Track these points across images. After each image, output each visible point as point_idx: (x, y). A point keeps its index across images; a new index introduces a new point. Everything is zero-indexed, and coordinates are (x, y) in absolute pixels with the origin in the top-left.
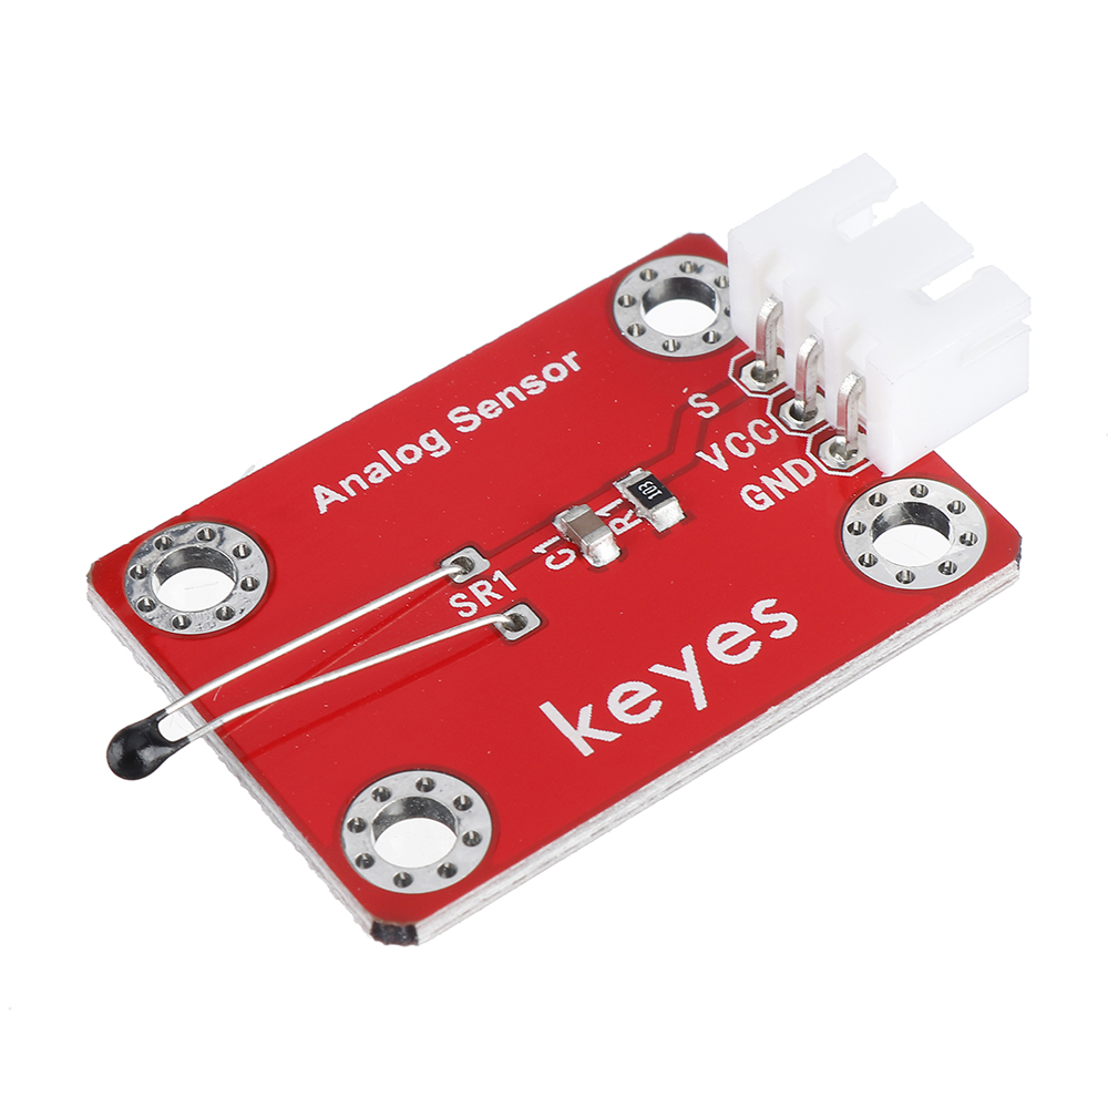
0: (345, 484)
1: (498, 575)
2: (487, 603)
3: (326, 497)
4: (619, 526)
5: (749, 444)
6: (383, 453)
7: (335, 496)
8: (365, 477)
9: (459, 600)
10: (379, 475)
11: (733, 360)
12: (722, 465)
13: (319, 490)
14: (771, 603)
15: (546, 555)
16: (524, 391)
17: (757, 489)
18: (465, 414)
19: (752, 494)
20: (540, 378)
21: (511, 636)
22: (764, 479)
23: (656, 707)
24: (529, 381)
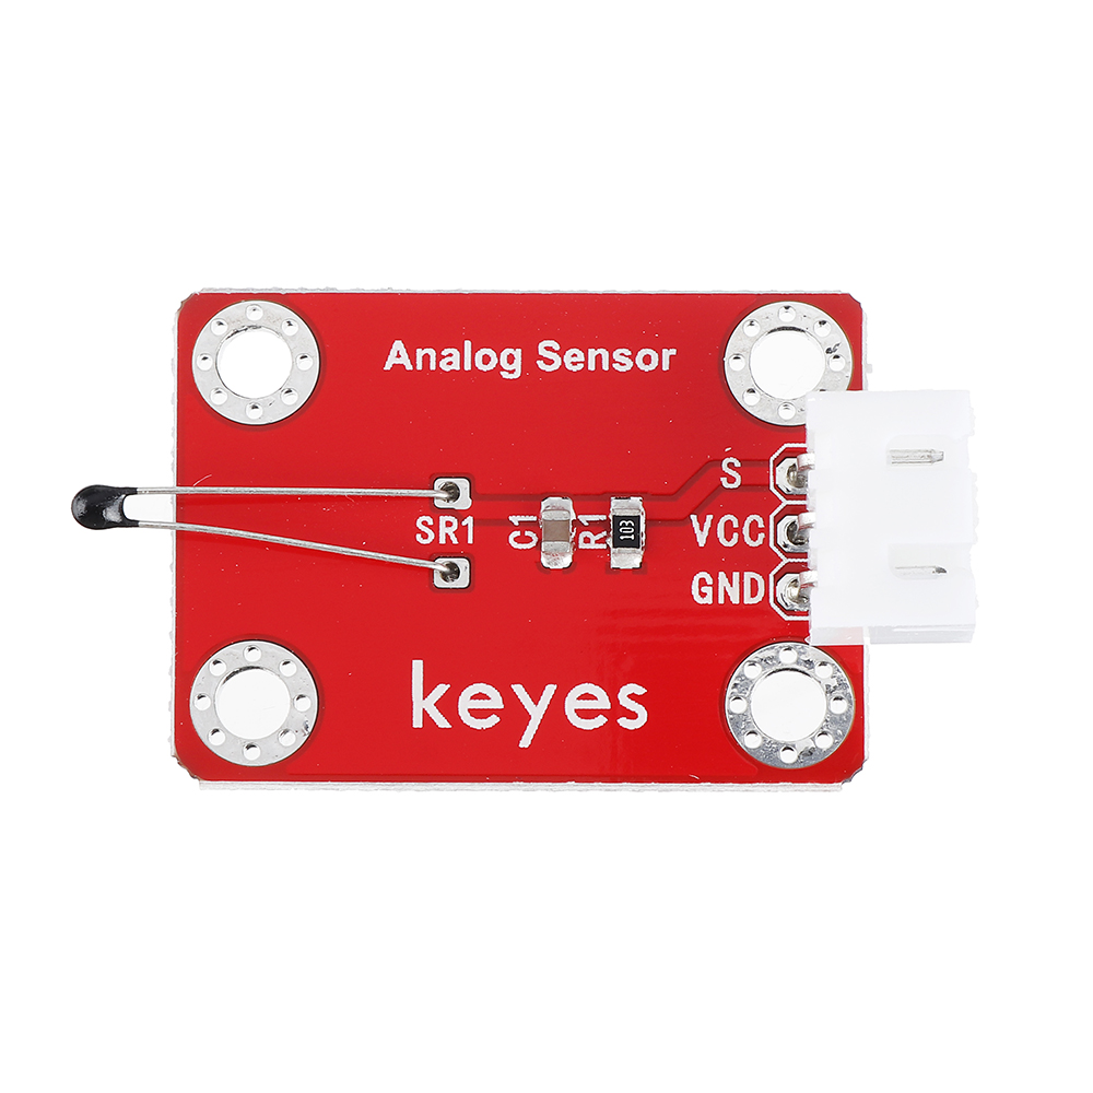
0: (420, 353)
1: (469, 521)
2: (442, 541)
3: (399, 356)
4: (587, 540)
5: (736, 535)
6: (468, 344)
7: (405, 361)
8: (439, 358)
9: (425, 523)
10: (450, 363)
11: (786, 445)
12: (702, 540)
13: (398, 346)
14: (640, 690)
15: (516, 528)
16: (612, 361)
17: (710, 581)
18: (554, 351)
19: (702, 582)
20: (633, 358)
21: (439, 582)
22: (722, 575)
23: (494, 720)
24: (622, 354)
